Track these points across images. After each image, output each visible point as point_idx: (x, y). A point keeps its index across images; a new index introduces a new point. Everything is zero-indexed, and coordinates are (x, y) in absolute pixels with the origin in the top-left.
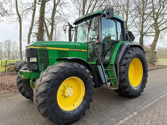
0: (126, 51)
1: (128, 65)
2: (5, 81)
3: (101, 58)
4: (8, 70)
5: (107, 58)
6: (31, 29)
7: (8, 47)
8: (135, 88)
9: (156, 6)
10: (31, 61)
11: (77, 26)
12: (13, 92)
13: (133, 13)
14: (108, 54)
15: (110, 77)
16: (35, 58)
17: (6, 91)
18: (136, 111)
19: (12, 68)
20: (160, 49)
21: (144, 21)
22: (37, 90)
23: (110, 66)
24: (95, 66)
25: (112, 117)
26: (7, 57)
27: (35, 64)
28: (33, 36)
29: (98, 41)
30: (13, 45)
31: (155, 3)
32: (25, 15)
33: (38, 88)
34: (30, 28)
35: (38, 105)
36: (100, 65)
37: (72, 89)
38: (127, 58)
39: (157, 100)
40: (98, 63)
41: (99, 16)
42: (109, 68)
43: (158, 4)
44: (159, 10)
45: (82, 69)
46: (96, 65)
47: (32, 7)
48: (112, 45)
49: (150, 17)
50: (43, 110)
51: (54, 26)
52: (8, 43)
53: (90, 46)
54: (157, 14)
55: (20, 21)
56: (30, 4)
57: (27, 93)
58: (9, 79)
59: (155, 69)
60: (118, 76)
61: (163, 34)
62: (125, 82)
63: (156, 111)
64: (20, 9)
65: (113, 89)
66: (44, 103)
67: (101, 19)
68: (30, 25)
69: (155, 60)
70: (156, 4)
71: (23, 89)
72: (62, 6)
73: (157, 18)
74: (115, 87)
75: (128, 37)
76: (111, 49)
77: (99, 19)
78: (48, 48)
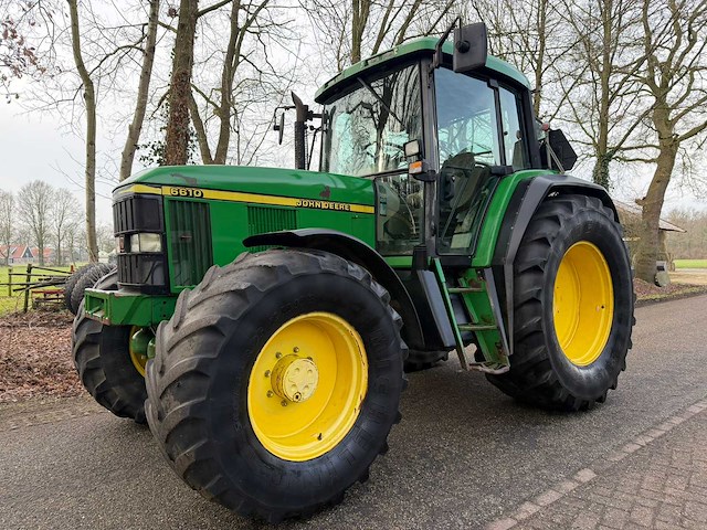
0: (540, 209)
1: (550, 269)
2: (22, 349)
3: (433, 239)
4: (36, 306)
5: (460, 242)
6: (135, 131)
7: (36, 213)
8: (583, 373)
9: (662, 33)
10: (135, 248)
11: (329, 108)
12: (56, 394)
13: (565, 65)
14: (466, 222)
15: (476, 320)
16: (154, 236)
17: (26, 389)
18: (588, 466)
19: (54, 296)
20: (679, 220)
21: (613, 98)
22: (163, 367)
23: (472, 273)
24: (409, 273)
25: (485, 490)
26: (31, 256)
27: (151, 263)
28: (144, 158)
29: (423, 166)
30: (58, 206)
31: (657, 22)
32: (112, 75)
33: (168, 358)
34: (131, 128)
35: (167, 433)
36: (433, 268)
37: (312, 368)
38: (544, 241)
39: (677, 421)
40: (421, 261)
41: (424, 64)
42: (471, 283)
43: (668, 28)
44: (673, 52)
45: (355, 280)
46: (413, 269)
47: (141, 41)
48: (479, 186)
49: (636, 81)
50: (187, 454)
51: (232, 119)
52: (38, 196)
53: (387, 189)
54: (665, 67)
55: (90, 97)
56: (130, 30)
57: (118, 393)
58: (41, 340)
59: (661, 300)
60: (510, 315)
61: (690, 152)
62: (540, 342)
63: (675, 465)
64: (87, 48)
65: (488, 370)
66: (189, 421)
67: (431, 73)
68: (132, 118)
69: (659, 263)
70: (661, 30)
71: (102, 373)
72: (264, 37)
73: (665, 87)
74: (496, 365)
75: (550, 151)
76: (475, 201)
77: (424, 74)
78: (208, 194)
